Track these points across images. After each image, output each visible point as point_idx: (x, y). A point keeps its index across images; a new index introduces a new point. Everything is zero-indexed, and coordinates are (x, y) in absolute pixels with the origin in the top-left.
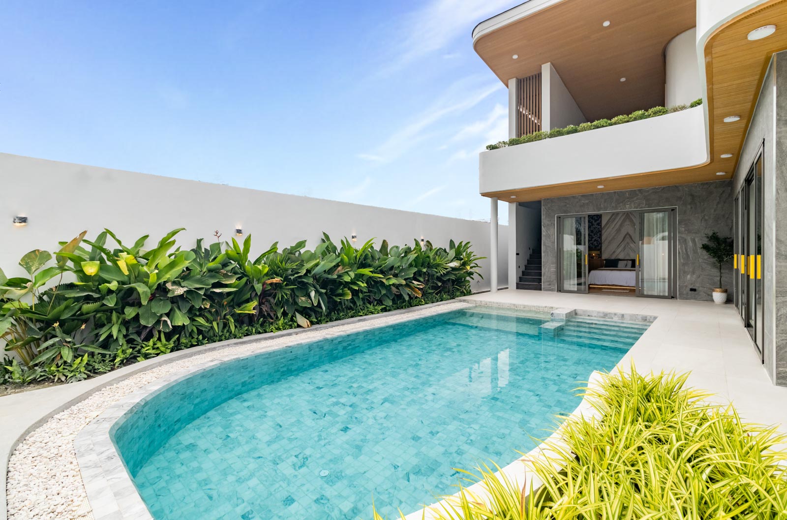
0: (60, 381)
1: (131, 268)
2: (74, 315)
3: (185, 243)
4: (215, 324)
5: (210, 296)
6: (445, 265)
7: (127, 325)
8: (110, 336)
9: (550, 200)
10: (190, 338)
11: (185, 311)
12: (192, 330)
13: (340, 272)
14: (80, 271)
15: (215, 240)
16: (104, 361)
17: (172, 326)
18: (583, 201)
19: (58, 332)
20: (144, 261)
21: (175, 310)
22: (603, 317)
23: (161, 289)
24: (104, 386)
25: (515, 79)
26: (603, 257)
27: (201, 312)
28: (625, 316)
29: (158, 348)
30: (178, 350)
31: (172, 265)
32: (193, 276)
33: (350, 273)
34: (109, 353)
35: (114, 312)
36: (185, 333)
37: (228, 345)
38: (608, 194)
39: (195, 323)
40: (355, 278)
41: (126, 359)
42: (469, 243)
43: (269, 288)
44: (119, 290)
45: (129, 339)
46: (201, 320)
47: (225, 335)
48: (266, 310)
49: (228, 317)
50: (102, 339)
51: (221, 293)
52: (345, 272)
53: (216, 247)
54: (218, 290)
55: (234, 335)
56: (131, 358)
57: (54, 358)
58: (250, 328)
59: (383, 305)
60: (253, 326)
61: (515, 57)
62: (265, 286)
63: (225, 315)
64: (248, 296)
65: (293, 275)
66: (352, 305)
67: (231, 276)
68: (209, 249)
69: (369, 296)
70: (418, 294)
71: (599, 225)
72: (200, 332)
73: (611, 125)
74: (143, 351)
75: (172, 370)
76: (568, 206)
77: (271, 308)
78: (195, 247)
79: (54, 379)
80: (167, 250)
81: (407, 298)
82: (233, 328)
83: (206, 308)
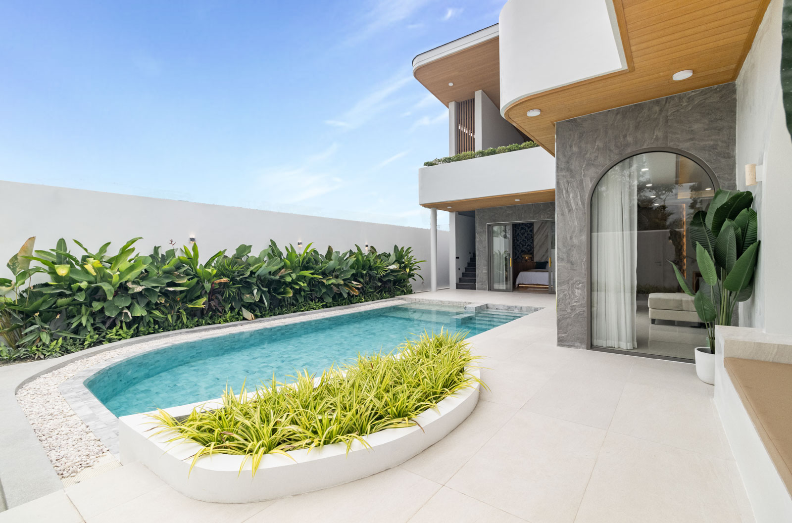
0: (39, 359)
1: (98, 270)
2: (50, 308)
3: (143, 250)
4: (169, 317)
5: (165, 294)
6: (385, 267)
7: (94, 316)
8: (80, 324)
9: (482, 210)
10: (148, 327)
11: (143, 305)
12: (149, 321)
13: (284, 274)
14: (53, 272)
15: (170, 248)
16: (75, 344)
17: (132, 316)
18: (508, 212)
19: (38, 320)
20: (108, 265)
21: (135, 305)
22: (507, 310)
23: (122, 289)
24: (77, 359)
25: (454, 102)
26: (535, 260)
27: (157, 306)
28: (523, 308)
29: (120, 335)
30: (137, 336)
31: (131, 268)
32: (151, 277)
33: (292, 275)
34: (79, 337)
35: (83, 306)
36: (143, 323)
37: (180, 333)
38: (528, 206)
39: (152, 315)
40: (296, 279)
41: (93, 343)
42: (410, 248)
43: (217, 287)
44: (88, 288)
45: (95, 328)
46: (157, 313)
47: (178, 325)
48: (214, 305)
49: (181, 311)
50: (74, 326)
51: (174, 291)
52: (287, 274)
53: (171, 253)
54: (171, 289)
55: (186, 325)
56: (97, 342)
57: (34, 340)
58: (200, 320)
59: (324, 302)
60: (203, 318)
61: (451, 84)
62: (213, 285)
63: (179, 309)
64: (199, 293)
65: (239, 276)
66: (294, 302)
67: (183, 277)
68: (165, 254)
69: (311, 295)
70: (356, 292)
71: (531, 232)
72: (156, 322)
73: (520, 149)
74: (108, 336)
75: (131, 350)
76: (496, 215)
77: (220, 303)
78: (152, 253)
79: (35, 357)
80: (128, 255)
81: (346, 296)
82: (185, 320)
83: (161, 303)
